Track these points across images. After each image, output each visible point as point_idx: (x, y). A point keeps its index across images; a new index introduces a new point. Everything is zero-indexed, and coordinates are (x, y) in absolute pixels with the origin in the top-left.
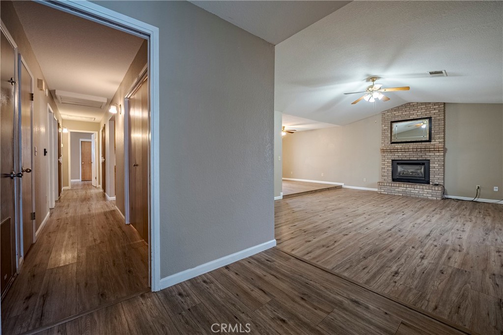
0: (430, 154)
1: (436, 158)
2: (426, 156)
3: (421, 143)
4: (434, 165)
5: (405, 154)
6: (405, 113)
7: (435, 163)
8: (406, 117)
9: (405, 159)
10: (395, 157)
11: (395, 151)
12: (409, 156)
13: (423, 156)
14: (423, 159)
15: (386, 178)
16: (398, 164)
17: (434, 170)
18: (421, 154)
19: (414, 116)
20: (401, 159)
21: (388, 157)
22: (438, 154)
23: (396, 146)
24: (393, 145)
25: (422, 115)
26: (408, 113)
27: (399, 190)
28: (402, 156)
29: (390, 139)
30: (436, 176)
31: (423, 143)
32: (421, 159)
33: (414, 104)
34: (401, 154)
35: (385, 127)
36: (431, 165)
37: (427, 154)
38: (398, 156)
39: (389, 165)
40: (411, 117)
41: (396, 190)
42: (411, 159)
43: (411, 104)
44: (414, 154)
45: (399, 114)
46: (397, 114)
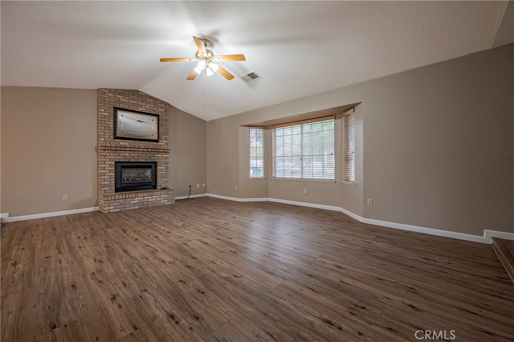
0: (159, 156)
1: (163, 160)
2: (154, 158)
3: (149, 142)
4: (161, 168)
5: (133, 155)
6: (133, 102)
7: (163, 165)
8: (133, 107)
9: (133, 161)
10: (121, 157)
11: (122, 149)
12: (137, 158)
13: (152, 158)
14: (152, 161)
15: (108, 188)
16: (122, 167)
17: (162, 173)
18: (150, 155)
19: (142, 109)
20: (127, 160)
21: (110, 157)
22: (165, 156)
23: (121, 143)
24: (117, 140)
25: (150, 110)
26: (136, 102)
27: (135, 202)
28: (129, 157)
29: (112, 132)
30: (163, 180)
31: (151, 143)
32: (149, 161)
33: (142, 94)
34: (128, 155)
35: (104, 112)
36: (159, 168)
37: (155, 155)
38: (124, 156)
39: (111, 169)
40: (139, 108)
41: (131, 202)
42: (139, 161)
43: (140, 93)
44: (143, 155)
45: (125, 100)
46: (123, 100)
